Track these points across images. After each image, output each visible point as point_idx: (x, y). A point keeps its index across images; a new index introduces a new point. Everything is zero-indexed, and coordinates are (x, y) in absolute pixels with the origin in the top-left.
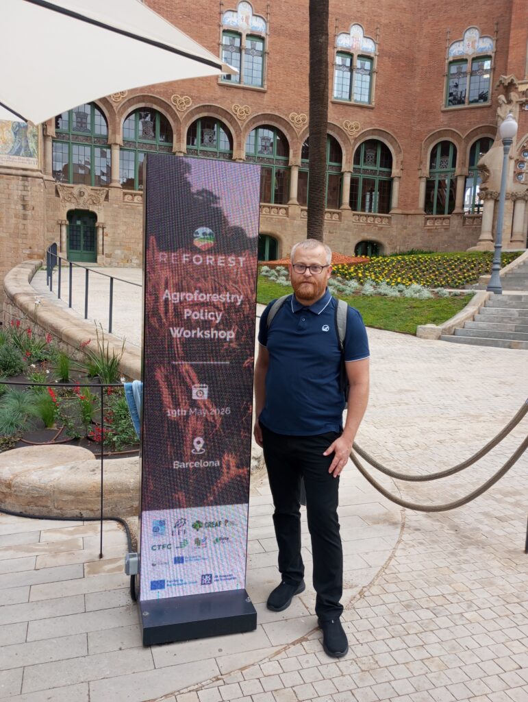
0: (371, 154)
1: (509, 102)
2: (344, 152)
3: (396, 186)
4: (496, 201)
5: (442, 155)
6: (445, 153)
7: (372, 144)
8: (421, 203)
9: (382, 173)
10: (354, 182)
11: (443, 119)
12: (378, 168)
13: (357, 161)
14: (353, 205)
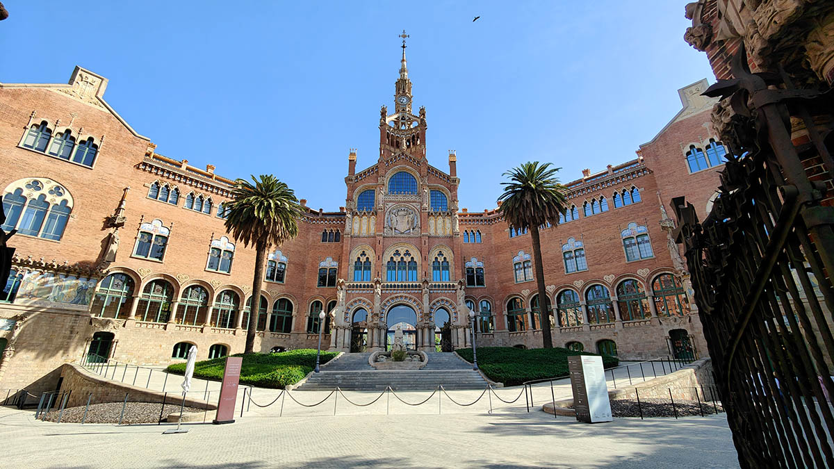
0: (282, 304)
1: (342, 289)
2: (269, 303)
3: (294, 319)
4: (337, 330)
5: (316, 306)
6: (317, 306)
7: (282, 301)
8: (306, 329)
9: (287, 314)
10: (273, 317)
11: (317, 291)
12: (286, 311)
13: (275, 307)
14: (272, 329)
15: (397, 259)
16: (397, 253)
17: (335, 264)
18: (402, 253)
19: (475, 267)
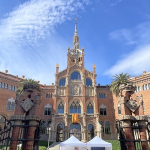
1: (53, 116)
11: (43, 117)
15: (74, 105)
16: (74, 102)
17: (50, 106)
18: (76, 102)
19: (103, 108)
